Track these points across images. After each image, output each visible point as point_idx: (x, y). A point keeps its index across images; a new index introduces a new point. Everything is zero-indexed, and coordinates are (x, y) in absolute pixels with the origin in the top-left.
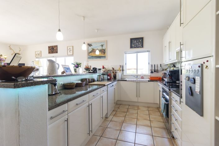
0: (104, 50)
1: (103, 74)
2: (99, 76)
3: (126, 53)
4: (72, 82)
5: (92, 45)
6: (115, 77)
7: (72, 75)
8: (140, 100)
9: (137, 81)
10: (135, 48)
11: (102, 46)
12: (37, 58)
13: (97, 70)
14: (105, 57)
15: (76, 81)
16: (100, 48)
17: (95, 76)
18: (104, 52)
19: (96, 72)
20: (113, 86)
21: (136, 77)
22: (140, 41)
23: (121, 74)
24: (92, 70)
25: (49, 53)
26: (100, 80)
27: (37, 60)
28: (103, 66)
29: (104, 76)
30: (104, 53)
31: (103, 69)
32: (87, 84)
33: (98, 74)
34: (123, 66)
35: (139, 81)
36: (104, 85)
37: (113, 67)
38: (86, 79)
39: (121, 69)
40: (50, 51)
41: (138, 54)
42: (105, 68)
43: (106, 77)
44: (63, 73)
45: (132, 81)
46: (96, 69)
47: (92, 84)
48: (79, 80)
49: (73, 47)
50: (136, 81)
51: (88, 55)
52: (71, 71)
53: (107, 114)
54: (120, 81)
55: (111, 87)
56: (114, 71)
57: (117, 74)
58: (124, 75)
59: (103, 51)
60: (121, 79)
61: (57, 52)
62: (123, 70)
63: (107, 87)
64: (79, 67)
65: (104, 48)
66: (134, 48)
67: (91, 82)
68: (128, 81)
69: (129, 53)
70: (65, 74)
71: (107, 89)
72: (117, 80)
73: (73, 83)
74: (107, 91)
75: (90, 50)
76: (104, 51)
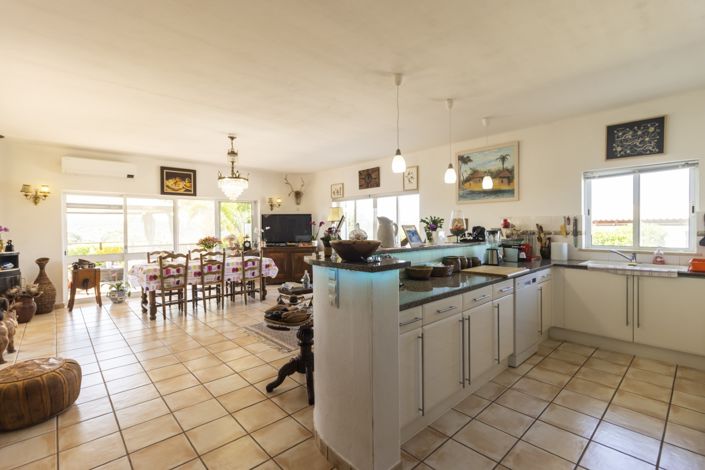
0: (511, 171)
1: (504, 246)
2: (492, 250)
3: (589, 175)
4: (422, 264)
5: (470, 161)
6: (546, 255)
7: (422, 248)
8: (641, 336)
9: (629, 273)
10: (627, 156)
11: (503, 159)
12: (334, 200)
13: (486, 233)
14: (511, 192)
15: (431, 262)
16: (497, 166)
17: (479, 251)
18: (508, 178)
19: (484, 240)
20: (534, 280)
21: (629, 256)
22: (652, 129)
23: (569, 246)
24: (470, 234)
25: (361, 187)
26: (496, 262)
27: (334, 204)
28: (505, 221)
29: (509, 250)
30: (510, 180)
31: (505, 231)
32: (458, 272)
33: (488, 246)
34: (576, 221)
35: (636, 273)
36: (505, 278)
37: (540, 224)
38: (455, 259)
39: (570, 228)
40: (363, 182)
41: (643, 176)
42: (513, 226)
43: (513, 252)
44: (404, 243)
45: (607, 270)
46: (483, 230)
47: (470, 273)
48: (438, 261)
49: (418, 168)
50: (625, 270)
51: (459, 187)
52: (419, 239)
53: (513, 356)
54: (561, 270)
55: (529, 283)
56: (542, 235)
57: (553, 244)
58: (581, 250)
59: (506, 176)
60: (569, 260)
61: (378, 185)
62: (576, 233)
63: (514, 282)
64: (438, 229)
65: (508, 165)
66: (622, 156)
67: (469, 267)
68: (593, 269)
69: (601, 174)
70: (408, 246)
71: (514, 289)
72: (553, 263)
73: (424, 266)
74: (514, 293)
75: (466, 175)
76: (509, 175)
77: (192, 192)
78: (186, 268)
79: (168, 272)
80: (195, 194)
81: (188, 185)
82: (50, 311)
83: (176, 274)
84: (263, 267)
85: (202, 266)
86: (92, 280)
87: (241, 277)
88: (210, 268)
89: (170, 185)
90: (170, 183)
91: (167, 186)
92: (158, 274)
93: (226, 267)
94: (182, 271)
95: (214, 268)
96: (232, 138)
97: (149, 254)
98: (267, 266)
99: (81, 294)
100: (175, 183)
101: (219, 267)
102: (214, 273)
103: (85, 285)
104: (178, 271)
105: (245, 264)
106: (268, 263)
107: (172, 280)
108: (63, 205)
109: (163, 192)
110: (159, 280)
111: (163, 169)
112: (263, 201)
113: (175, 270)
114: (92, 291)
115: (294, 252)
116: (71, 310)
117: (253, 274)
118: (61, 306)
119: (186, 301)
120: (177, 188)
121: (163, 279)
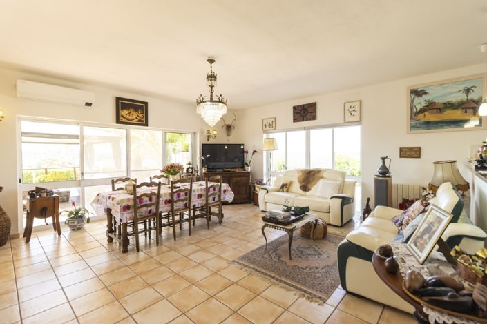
0: (473, 101)
5: (426, 93)
11: (468, 90)
16: (459, 97)
25: (295, 120)
27: (266, 136)
30: (475, 110)
40: (298, 116)
49: (361, 102)
51: (412, 118)
59: (471, 106)
61: (314, 118)
75: (419, 107)
76: (474, 105)
77: (144, 122)
78: (158, 196)
79: (141, 201)
80: (146, 124)
81: (141, 115)
82: (4, 244)
83: (148, 203)
84: (222, 192)
85: (172, 194)
86: (50, 209)
87: (204, 203)
88: (179, 196)
89: (124, 115)
90: (125, 113)
91: (123, 116)
92: (131, 203)
93: (193, 194)
94: (154, 200)
95: (183, 195)
96: (211, 61)
97: (113, 182)
98: (225, 191)
99: (38, 222)
100: (129, 113)
101: (186, 194)
102: (182, 200)
103: (43, 213)
104: (150, 200)
105: (207, 189)
106: (225, 188)
107: (145, 209)
108: (18, 135)
109: (118, 122)
110: (132, 210)
111: (118, 99)
112: (202, 133)
113: (147, 199)
114: (50, 220)
115: (232, 177)
116: (28, 241)
117: (214, 199)
118: (17, 236)
119: (150, 229)
120: (131, 118)
121: (136, 208)
